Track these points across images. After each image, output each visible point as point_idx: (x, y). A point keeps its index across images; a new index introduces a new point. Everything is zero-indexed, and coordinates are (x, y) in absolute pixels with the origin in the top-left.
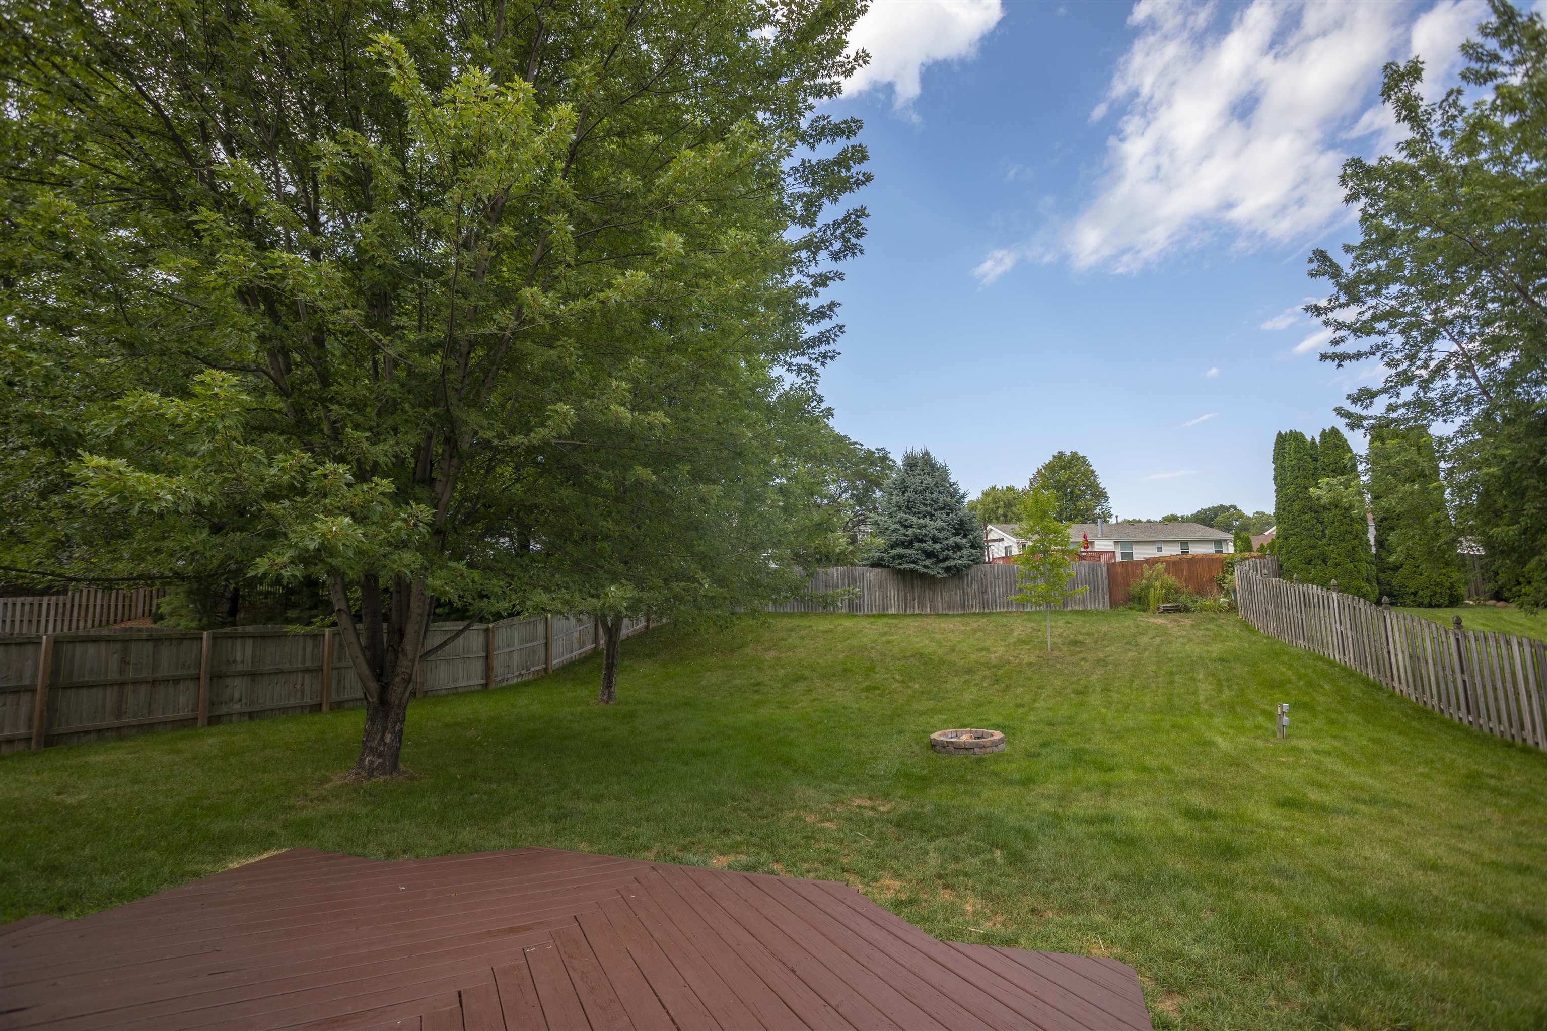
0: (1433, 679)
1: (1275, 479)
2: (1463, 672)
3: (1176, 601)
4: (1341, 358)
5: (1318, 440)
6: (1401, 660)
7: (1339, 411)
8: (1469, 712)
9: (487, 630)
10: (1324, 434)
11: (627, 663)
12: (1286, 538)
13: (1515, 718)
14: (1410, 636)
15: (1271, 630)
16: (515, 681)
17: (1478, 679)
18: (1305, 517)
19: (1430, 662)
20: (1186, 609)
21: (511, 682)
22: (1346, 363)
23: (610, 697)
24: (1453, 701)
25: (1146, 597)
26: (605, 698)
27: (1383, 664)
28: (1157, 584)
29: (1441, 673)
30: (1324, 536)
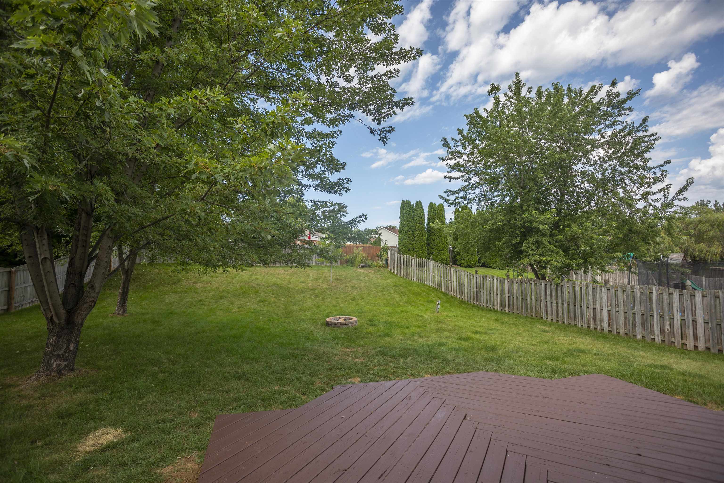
0: (466, 290)
1: (400, 218)
2: (477, 288)
3: (365, 263)
4: (450, 178)
5: (415, 205)
6: (455, 285)
7: (440, 197)
8: (477, 301)
9: (10, 272)
10: (417, 203)
11: (108, 292)
12: (402, 240)
13: (492, 302)
14: (460, 277)
15: (402, 275)
16: (28, 306)
17: (482, 290)
18: (409, 233)
19: (466, 285)
20: (369, 266)
21: (25, 307)
22: (452, 180)
23: (124, 312)
24: (472, 297)
25: (355, 261)
26: (121, 312)
27: (449, 287)
28: (360, 256)
29: (469, 289)
30: (414, 240)
